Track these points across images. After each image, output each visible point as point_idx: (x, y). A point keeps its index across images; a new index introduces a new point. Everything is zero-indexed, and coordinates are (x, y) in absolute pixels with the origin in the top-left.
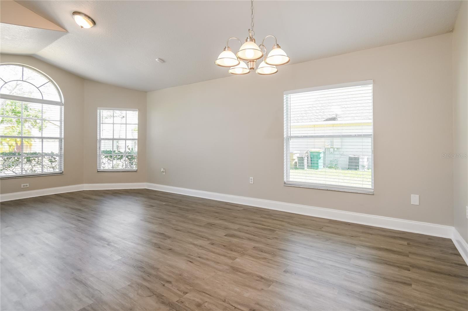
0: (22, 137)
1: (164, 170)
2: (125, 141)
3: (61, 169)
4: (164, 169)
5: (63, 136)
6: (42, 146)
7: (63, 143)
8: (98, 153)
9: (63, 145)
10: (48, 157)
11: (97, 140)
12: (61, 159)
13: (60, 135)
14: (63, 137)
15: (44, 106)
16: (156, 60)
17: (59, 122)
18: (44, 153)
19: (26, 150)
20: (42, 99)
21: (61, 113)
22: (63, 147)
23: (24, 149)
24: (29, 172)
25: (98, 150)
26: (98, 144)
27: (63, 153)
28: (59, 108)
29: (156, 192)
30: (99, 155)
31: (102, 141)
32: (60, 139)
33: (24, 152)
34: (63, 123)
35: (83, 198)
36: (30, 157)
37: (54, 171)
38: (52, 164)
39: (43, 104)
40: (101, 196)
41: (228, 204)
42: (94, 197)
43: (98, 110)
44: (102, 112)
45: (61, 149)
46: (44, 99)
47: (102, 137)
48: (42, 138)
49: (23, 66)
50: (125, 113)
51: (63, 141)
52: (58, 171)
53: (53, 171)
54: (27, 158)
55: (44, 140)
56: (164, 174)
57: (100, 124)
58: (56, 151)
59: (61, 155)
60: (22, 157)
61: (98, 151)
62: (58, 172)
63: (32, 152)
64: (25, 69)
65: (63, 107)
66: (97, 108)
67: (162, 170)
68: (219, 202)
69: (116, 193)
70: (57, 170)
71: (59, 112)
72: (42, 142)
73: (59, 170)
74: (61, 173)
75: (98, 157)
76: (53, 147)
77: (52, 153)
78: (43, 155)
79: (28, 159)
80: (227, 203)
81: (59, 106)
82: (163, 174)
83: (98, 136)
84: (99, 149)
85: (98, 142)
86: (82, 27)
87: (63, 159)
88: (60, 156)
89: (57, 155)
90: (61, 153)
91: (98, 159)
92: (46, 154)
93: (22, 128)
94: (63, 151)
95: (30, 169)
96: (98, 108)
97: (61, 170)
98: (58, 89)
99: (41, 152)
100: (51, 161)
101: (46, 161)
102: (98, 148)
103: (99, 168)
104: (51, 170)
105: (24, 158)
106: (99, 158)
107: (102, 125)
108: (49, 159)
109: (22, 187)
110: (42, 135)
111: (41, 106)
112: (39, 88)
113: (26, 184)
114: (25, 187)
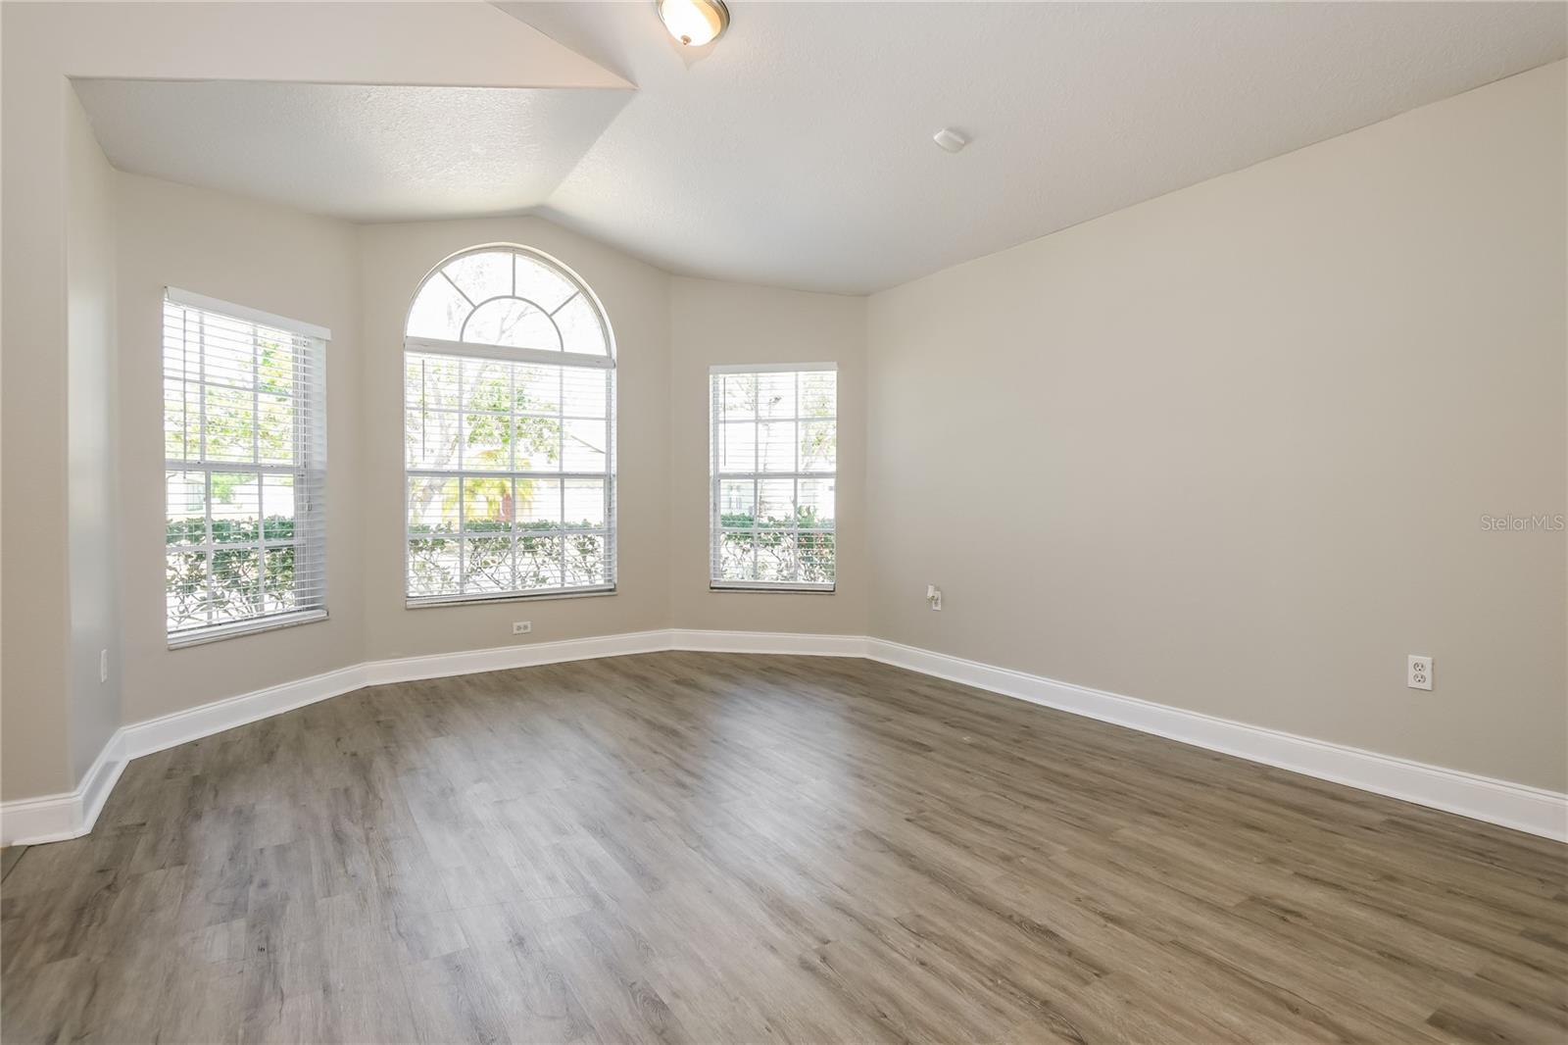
0: (513, 474)
1: (938, 594)
2: (792, 481)
3: (610, 575)
4: (937, 589)
5: (615, 469)
6: (562, 502)
7: (615, 491)
8: (711, 526)
9: (615, 498)
10: (575, 536)
11: (709, 478)
12: (610, 543)
13: (607, 467)
14: (614, 471)
15: (565, 374)
16: (936, 138)
17: (604, 421)
18: (566, 524)
19: (523, 518)
20: (559, 350)
21: (609, 391)
22: (614, 505)
23: (518, 512)
24: (531, 586)
25: (711, 513)
26: (711, 493)
27: (615, 525)
28: (604, 377)
29: (906, 675)
30: (715, 530)
31: (724, 484)
32: (606, 477)
33: (518, 520)
34: (614, 424)
35: (677, 682)
36: (532, 538)
37: (591, 582)
38: (584, 558)
39: (565, 368)
40: (727, 677)
41: (1272, 773)
42: (707, 680)
43: (711, 376)
44: (721, 381)
45: (609, 510)
46: (566, 350)
47: (722, 470)
48: (563, 476)
49: (514, 250)
50: (794, 380)
51: (615, 484)
52: (602, 582)
53: (588, 584)
54: (525, 539)
55: (567, 483)
56: (939, 608)
57: (717, 422)
58: (596, 516)
59: (609, 529)
60: (514, 537)
61: (711, 520)
62: (601, 585)
63: (535, 520)
64: (519, 259)
65: (614, 372)
66: (708, 369)
67: (930, 594)
68: (1217, 759)
69: (770, 669)
70: (599, 581)
71: (604, 390)
72: (562, 488)
73: (605, 581)
74: (610, 590)
75: (711, 539)
76: (588, 506)
77: (586, 525)
78: (565, 529)
79: (528, 543)
80: (1264, 772)
81: (604, 371)
82: (934, 608)
83: (711, 467)
84: (715, 510)
85: (711, 487)
86: (687, 40)
87: (614, 545)
88: (608, 537)
89: (598, 530)
90: (609, 523)
91: (712, 545)
92: (571, 528)
93: (513, 452)
94: (615, 518)
95: (532, 574)
96: (711, 367)
97: (610, 581)
98: (600, 316)
99: (558, 521)
100: (584, 552)
101: (571, 550)
102: (711, 506)
103: (715, 575)
104: (584, 581)
105: (517, 538)
106: (715, 543)
107: (721, 426)
108: (580, 543)
109: (515, 632)
110: (561, 467)
111: (558, 373)
112: (553, 317)
113: (525, 623)
114: (522, 631)
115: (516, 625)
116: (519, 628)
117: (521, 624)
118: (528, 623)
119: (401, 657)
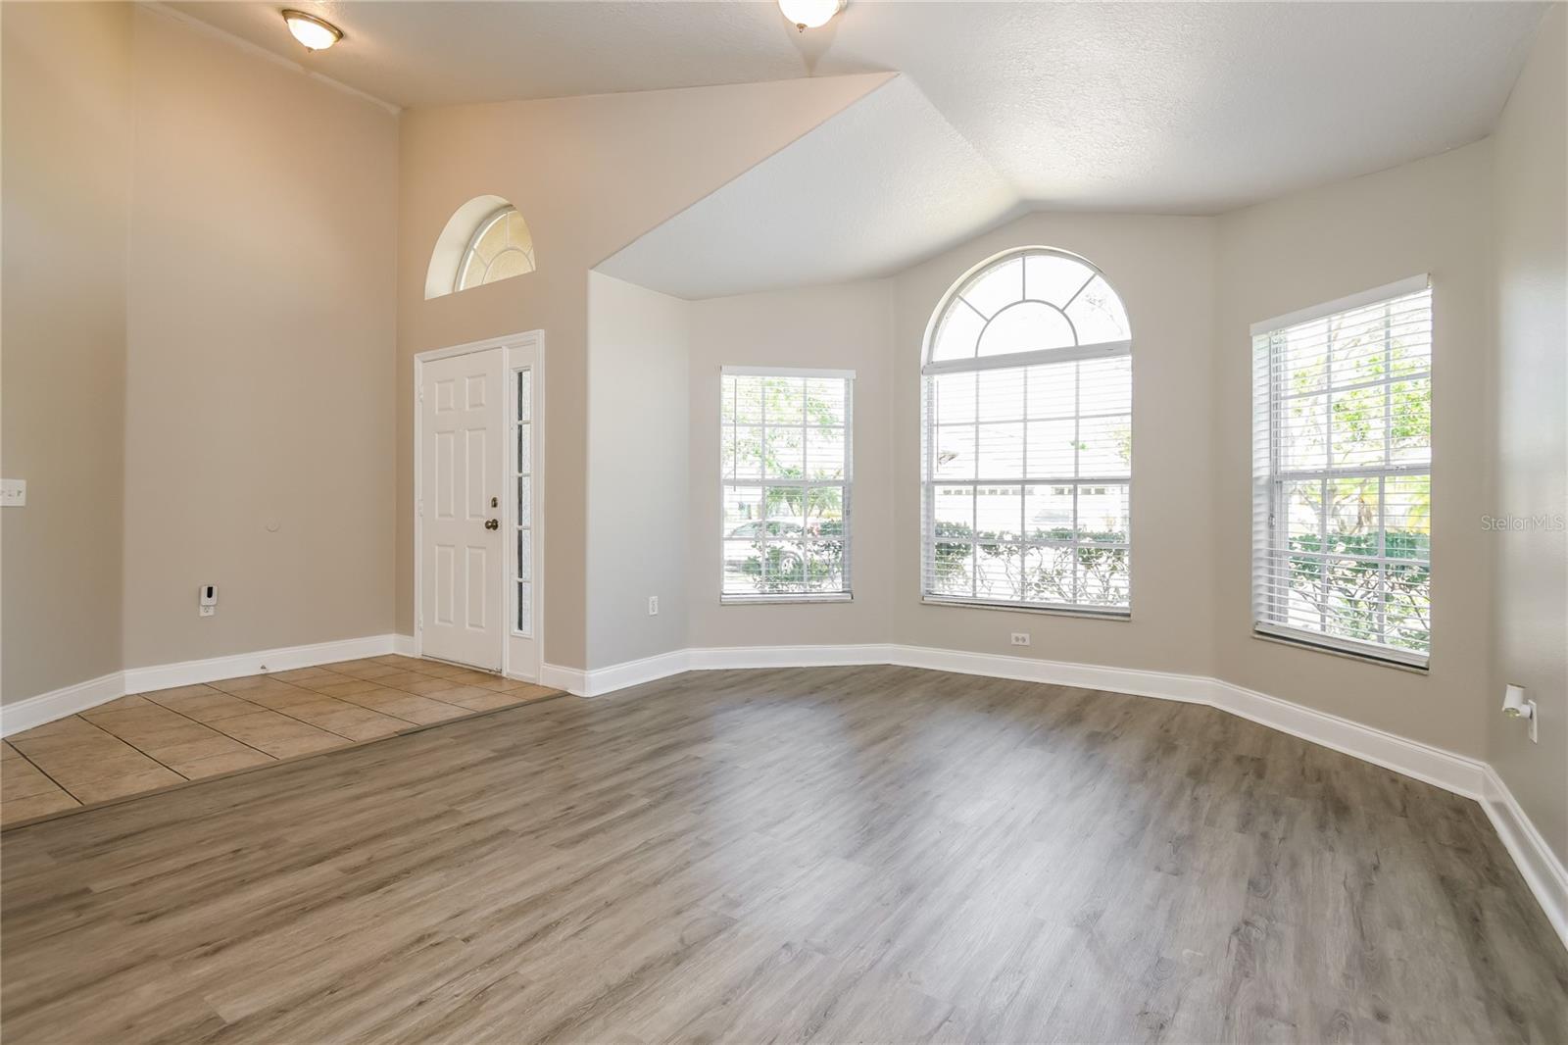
0: (1024, 481)
4: (1529, 697)
15: (1081, 369)
20: (1073, 345)
30: (1270, 553)
39: (1081, 362)
48: (1077, 482)
49: (1023, 253)
64: (1029, 261)
74: (1126, 615)
82: (1530, 737)
84: (1272, 524)
106: (1271, 571)
109: (1014, 642)
110: (1077, 472)
111: (1074, 369)
112: (1065, 311)
113: (1023, 635)
114: (1021, 643)
115: (1014, 635)
116: (1017, 639)
117: (1020, 635)
118: (1027, 636)
119: (916, 645)
